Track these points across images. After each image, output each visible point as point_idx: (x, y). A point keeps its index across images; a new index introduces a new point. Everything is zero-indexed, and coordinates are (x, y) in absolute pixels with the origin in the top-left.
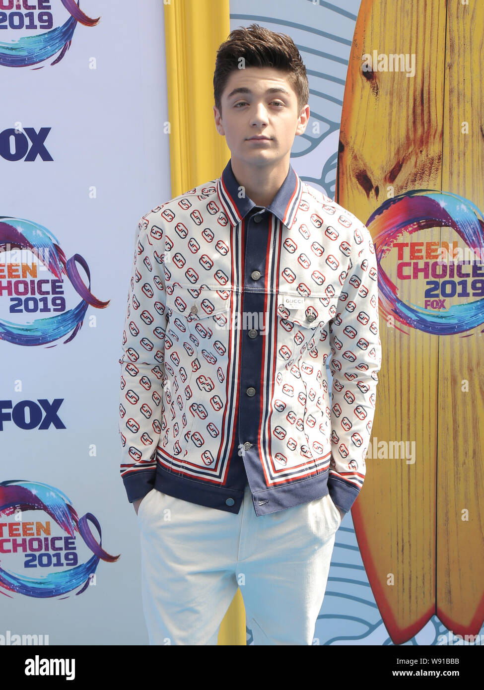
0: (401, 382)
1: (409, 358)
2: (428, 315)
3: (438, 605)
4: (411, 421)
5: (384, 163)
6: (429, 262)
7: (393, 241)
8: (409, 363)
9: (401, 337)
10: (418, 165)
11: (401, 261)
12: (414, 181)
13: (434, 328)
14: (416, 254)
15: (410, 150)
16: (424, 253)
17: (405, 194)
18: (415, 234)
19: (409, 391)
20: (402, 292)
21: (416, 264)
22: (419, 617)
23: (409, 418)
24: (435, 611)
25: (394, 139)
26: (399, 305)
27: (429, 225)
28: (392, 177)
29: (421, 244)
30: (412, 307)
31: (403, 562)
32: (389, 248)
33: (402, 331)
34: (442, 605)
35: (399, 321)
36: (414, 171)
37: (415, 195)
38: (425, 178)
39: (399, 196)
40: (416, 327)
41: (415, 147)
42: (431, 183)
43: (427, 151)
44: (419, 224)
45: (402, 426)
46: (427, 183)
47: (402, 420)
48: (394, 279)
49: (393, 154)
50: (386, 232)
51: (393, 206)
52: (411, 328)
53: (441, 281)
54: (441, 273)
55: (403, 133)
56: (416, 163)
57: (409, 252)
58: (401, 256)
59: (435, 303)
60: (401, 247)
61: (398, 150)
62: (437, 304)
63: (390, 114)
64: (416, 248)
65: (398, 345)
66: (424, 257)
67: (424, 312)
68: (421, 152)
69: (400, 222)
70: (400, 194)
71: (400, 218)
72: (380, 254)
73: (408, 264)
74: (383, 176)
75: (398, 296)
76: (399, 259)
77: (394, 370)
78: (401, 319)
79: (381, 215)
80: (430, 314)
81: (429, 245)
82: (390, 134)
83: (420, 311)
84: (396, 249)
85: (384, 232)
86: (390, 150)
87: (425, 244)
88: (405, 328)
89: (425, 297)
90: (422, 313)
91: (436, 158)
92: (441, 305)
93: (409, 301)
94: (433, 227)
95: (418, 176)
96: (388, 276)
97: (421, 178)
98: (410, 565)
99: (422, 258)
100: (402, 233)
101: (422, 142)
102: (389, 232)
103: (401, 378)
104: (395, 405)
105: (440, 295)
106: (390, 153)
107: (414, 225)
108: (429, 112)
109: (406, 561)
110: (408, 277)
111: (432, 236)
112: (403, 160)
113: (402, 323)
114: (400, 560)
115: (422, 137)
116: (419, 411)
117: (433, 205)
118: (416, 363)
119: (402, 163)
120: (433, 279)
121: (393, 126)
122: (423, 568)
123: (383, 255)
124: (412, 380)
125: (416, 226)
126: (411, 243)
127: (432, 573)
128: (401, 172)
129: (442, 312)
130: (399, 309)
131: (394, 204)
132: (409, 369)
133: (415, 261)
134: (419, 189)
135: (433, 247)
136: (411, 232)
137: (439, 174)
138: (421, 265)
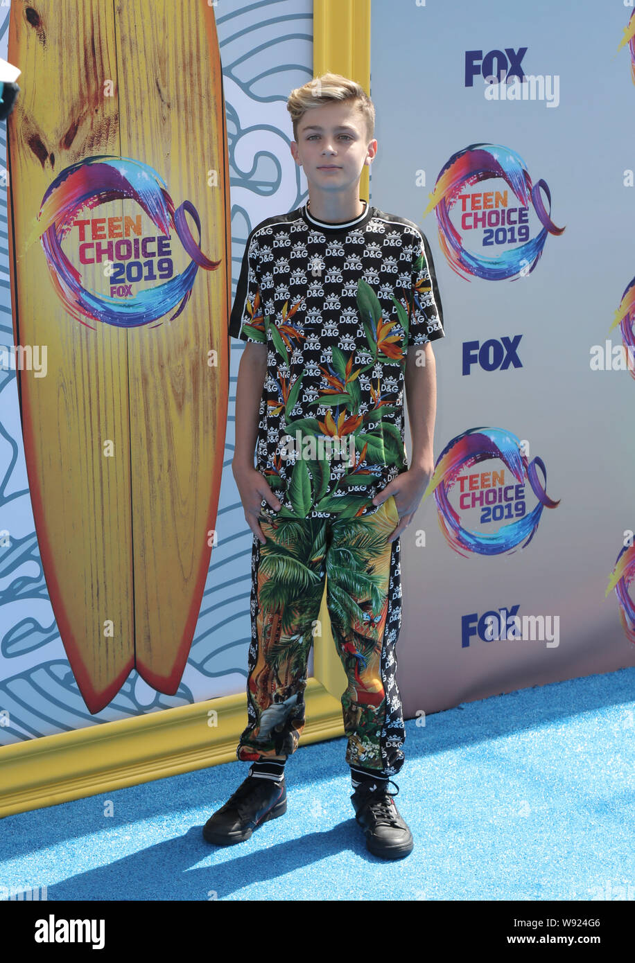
0: (90, 388)
1: (97, 358)
2: (114, 305)
3: (137, 657)
4: (102, 435)
5: (58, 126)
6: (112, 242)
7: (73, 219)
8: (97, 364)
9: (87, 334)
10: (94, 127)
11: (82, 242)
12: (91, 146)
13: (121, 320)
14: (98, 233)
15: (85, 109)
16: (106, 231)
17: (84, 161)
18: (96, 209)
19: (98, 397)
20: (86, 279)
21: (99, 245)
22: (117, 674)
23: (99, 430)
24: (135, 664)
25: (67, 97)
26: (83, 295)
27: (110, 198)
28: (67, 141)
29: (103, 221)
30: (97, 296)
31: (98, 609)
32: (69, 227)
33: (88, 326)
34: (141, 656)
35: (84, 314)
36: (90, 134)
37: (94, 162)
38: (103, 142)
39: (76, 164)
40: (102, 320)
41: (89, 105)
42: (110, 147)
43: (103, 110)
44: (99, 196)
45: (92, 442)
46: (105, 148)
47: (92, 434)
48: (77, 264)
49: (67, 115)
50: (65, 208)
51: (71, 177)
52: (98, 322)
53: (126, 263)
54: (126, 254)
55: (76, 89)
56: (92, 124)
57: (91, 231)
58: (82, 237)
59: (121, 289)
60: (81, 224)
61: (72, 110)
62: (123, 291)
63: (61, 68)
64: (98, 225)
65: (84, 343)
66: (107, 236)
67: (111, 302)
68: (97, 111)
69: (78, 196)
70: (78, 161)
71: (79, 191)
72: (60, 234)
73: (90, 245)
74: (58, 141)
75: (82, 284)
76: (80, 240)
77: (81, 374)
78: (87, 312)
79: (59, 188)
80: (116, 304)
81: (111, 220)
82: (62, 91)
83: (106, 300)
84: (77, 228)
85: (62, 208)
86: (63, 110)
87: (107, 221)
88: (91, 322)
89: (111, 284)
90: (108, 303)
91: (113, 118)
92: (127, 291)
93: (94, 289)
94: (114, 199)
95: (94, 140)
96: (70, 260)
97: (99, 142)
98: (106, 612)
99: (104, 237)
100: (82, 208)
101: (96, 99)
102: (69, 208)
103: (89, 383)
104: (85, 417)
105: (126, 280)
106: (64, 113)
107: (95, 198)
108: (102, 64)
109: (102, 607)
110: (91, 261)
111: (114, 210)
112: (79, 121)
113: (88, 316)
114: (96, 605)
115: (96, 93)
116: (110, 422)
117: (112, 173)
118: (104, 363)
119: (78, 125)
120: (118, 262)
121: (64, 82)
122: (120, 613)
123: (63, 236)
124: (101, 384)
125: (96, 200)
126: (92, 220)
127: (130, 618)
128: (76, 136)
129: (128, 300)
130: (83, 300)
131: (71, 174)
132: (97, 372)
133: (98, 241)
134: (97, 155)
135: (115, 224)
136: (91, 207)
137: (117, 136)
138: (104, 246)
